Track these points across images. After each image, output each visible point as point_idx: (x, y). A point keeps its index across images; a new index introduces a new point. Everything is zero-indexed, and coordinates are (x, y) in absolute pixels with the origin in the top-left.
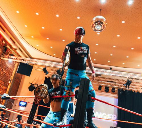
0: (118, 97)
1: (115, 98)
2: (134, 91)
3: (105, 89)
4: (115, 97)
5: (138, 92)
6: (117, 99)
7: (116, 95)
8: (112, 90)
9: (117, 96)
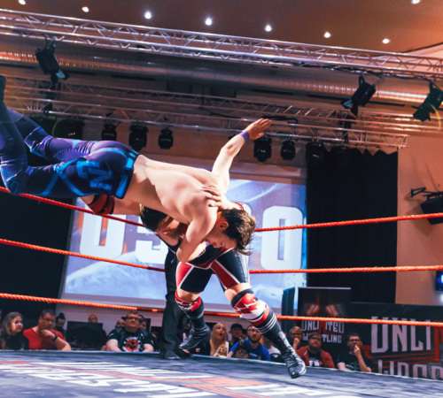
0: (305, 176)
1: (293, 183)
2: (366, 151)
3: (256, 148)
4: (294, 180)
5: (381, 153)
6: (303, 187)
7: (299, 170)
8: (283, 149)
9: (301, 173)
